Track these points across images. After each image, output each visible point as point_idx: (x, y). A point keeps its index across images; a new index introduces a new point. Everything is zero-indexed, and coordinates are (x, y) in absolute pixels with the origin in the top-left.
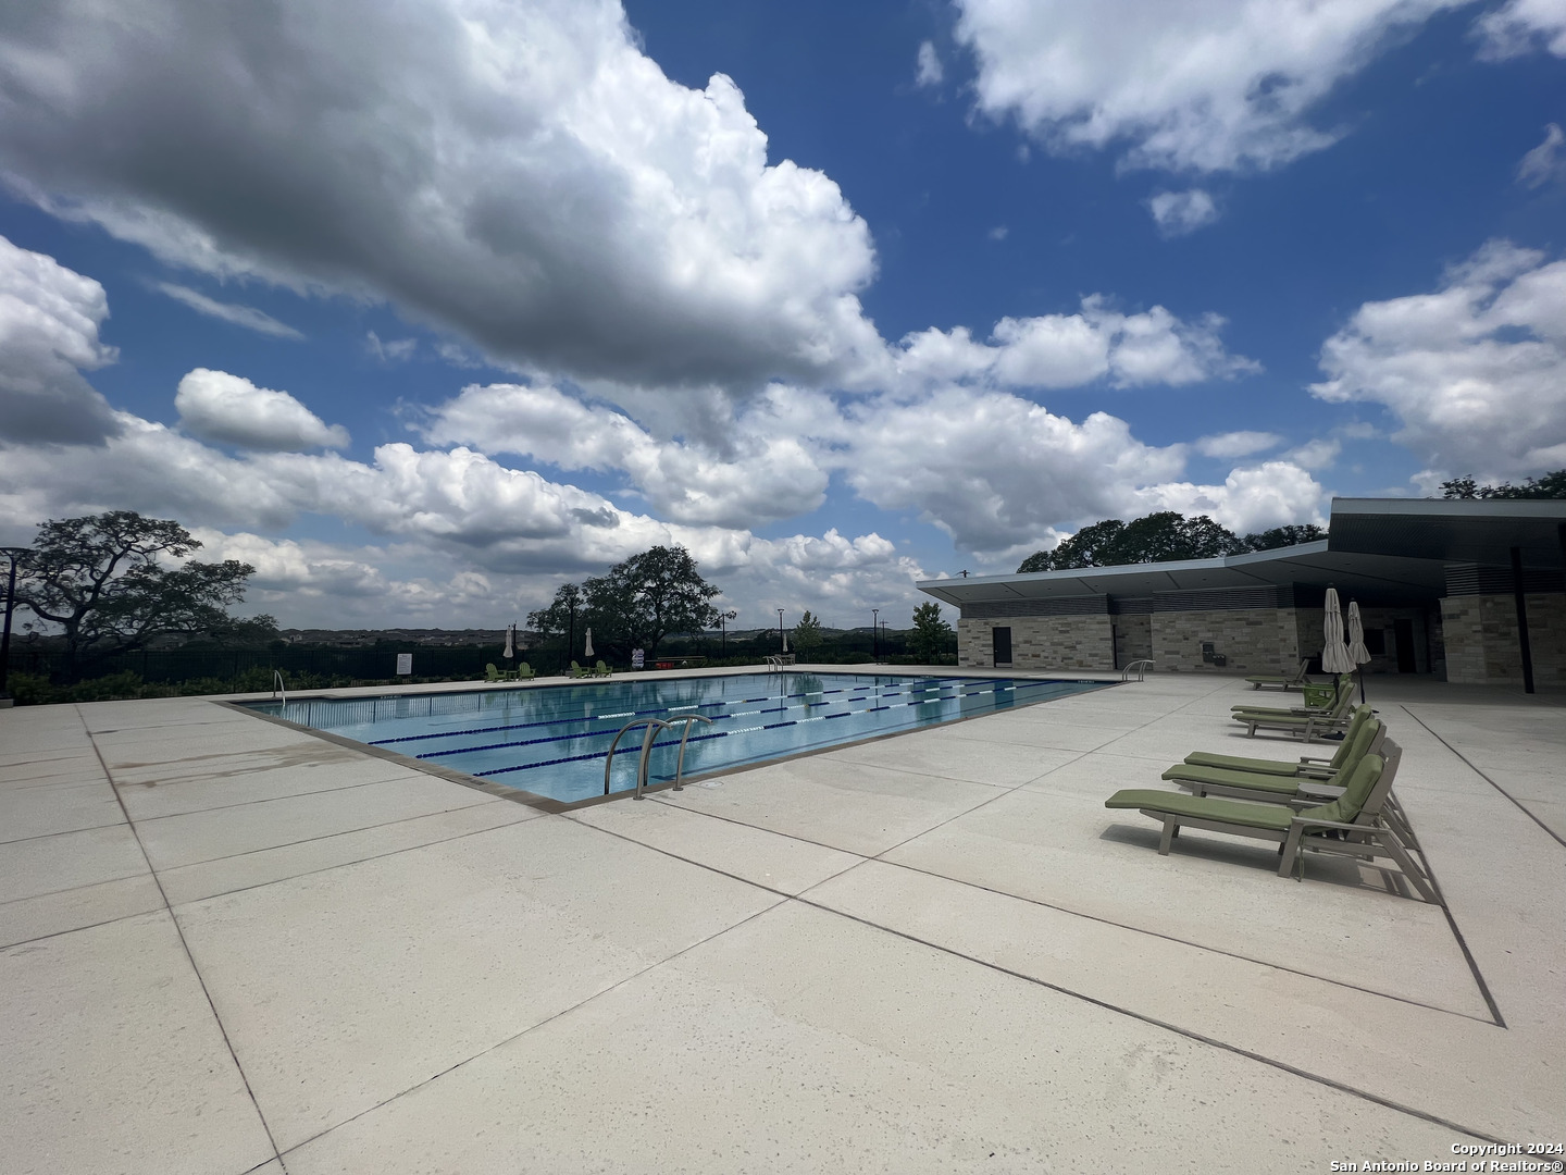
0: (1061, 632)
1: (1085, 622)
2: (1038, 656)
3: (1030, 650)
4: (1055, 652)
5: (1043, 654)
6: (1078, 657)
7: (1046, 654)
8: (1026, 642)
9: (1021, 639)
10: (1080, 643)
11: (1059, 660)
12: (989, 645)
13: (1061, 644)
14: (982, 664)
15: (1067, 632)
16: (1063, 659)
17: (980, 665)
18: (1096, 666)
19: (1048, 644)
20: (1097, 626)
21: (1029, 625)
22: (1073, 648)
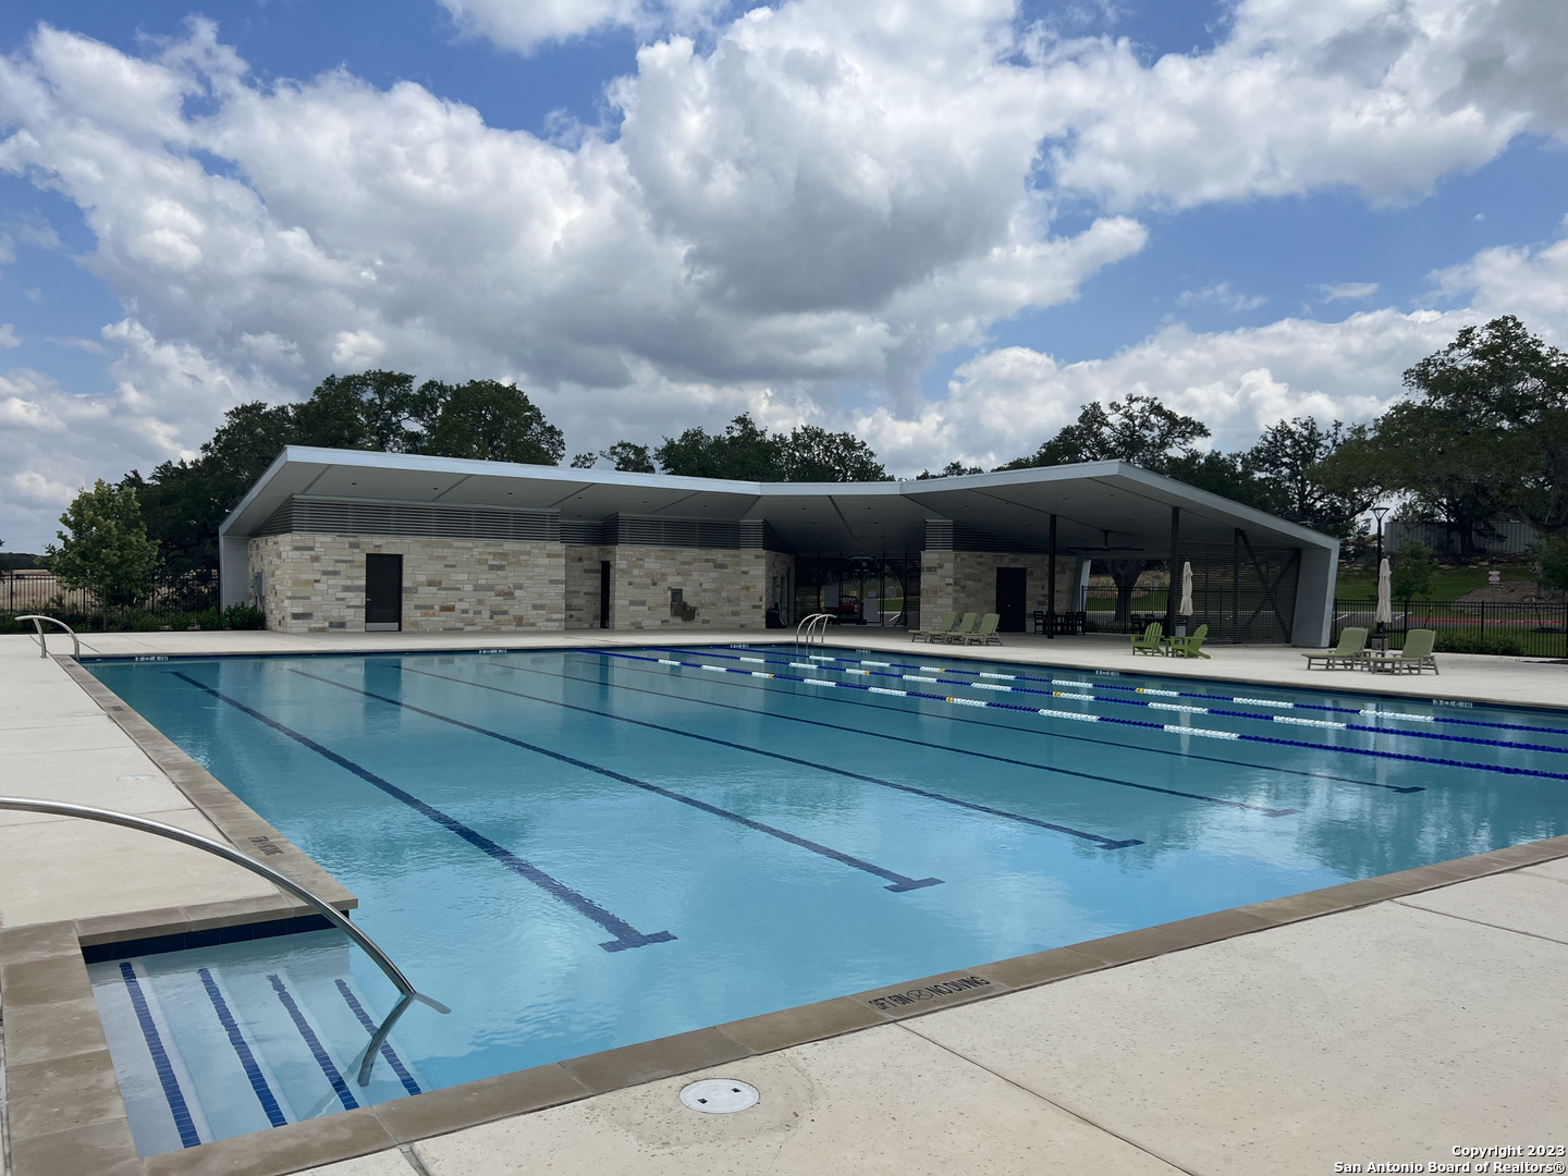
0: (492, 567)
1: (529, 553)
2: (452, 609)
3: (439, 597)
4: (480, 602)
5: (459, 606)
6: (516, 610)
7: (464, 605)
8: (431, 584)
9: (422, 578)
10: (519, 587)
11: (486, 614)
12: (356, 589)
13: (490, 588)
14: (342, 625)
15: (501, 568)
16: (493, 613)
17: (338, 626)
18: (542, 624)
19: (469, 587)
20: (546, 561)
21: (438, 552)
22: (509, 595)
